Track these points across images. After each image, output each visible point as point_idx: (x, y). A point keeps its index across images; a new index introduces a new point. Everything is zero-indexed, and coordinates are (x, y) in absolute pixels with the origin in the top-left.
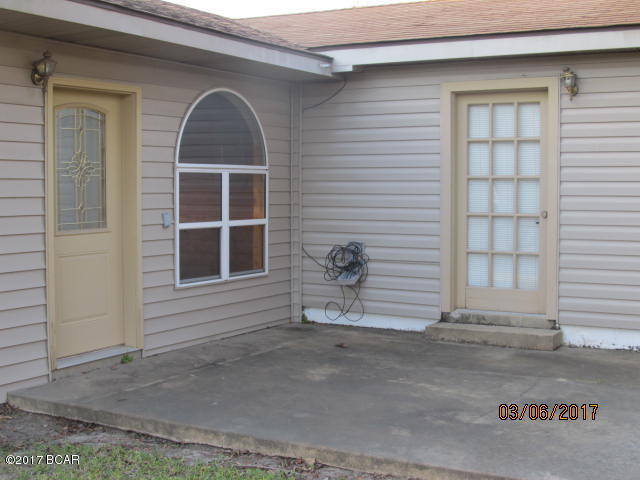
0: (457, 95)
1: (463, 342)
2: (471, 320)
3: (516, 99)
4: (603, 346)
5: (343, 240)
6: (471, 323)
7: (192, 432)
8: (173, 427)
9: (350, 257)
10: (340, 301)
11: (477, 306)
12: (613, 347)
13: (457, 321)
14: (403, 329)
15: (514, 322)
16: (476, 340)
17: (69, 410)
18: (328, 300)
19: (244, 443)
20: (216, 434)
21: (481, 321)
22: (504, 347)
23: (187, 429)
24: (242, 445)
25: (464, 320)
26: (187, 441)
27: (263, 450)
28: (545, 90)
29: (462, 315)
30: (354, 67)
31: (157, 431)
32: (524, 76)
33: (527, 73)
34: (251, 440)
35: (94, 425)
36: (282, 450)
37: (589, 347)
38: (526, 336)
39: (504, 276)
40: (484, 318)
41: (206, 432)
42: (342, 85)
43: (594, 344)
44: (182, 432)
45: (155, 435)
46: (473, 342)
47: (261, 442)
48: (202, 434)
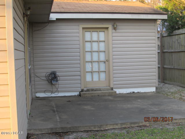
0: (83, 28)
1: (92, 96)
2: (90, 90)
3: (98, 30)
4: (124, 93)
5: (50, 71)
6: (90, 91)
7: (108, 126)
8: (101, 126)
9: (53, 76)
10: (51, 90)
11: (90, 86)
12: (126, 93)
13: (86, 91)
14: (69, 95)
15: (102, 90)
16: (96, 95)
17: (58, 129)
18: (45, 90)
19: (126, 125)
20: (117, 124)
21: (92, 90)
22: (104, 96)
23: (107, 125)
24: (125, 125)
25: (88, 90)
26: (107, 129)
27: (133, 125)
28: (107, 28)
29: (87, 89)
30: (56, 19)
31: (95, 128)
32: (103, 24)
33: (104, 23)
34: (129, 124)
35: (67, 132)
36: (139, 124)
37: (120, 93)
38: (109, 92)
39: (96, 78)
40: (93, 89)
41: (113, 125)
42: (48, 24)
43: (122, 93)
44: (104, 126)
45: (94, 130)
46: (95, 96)
47: (131, 123)
48: (112, 125)
